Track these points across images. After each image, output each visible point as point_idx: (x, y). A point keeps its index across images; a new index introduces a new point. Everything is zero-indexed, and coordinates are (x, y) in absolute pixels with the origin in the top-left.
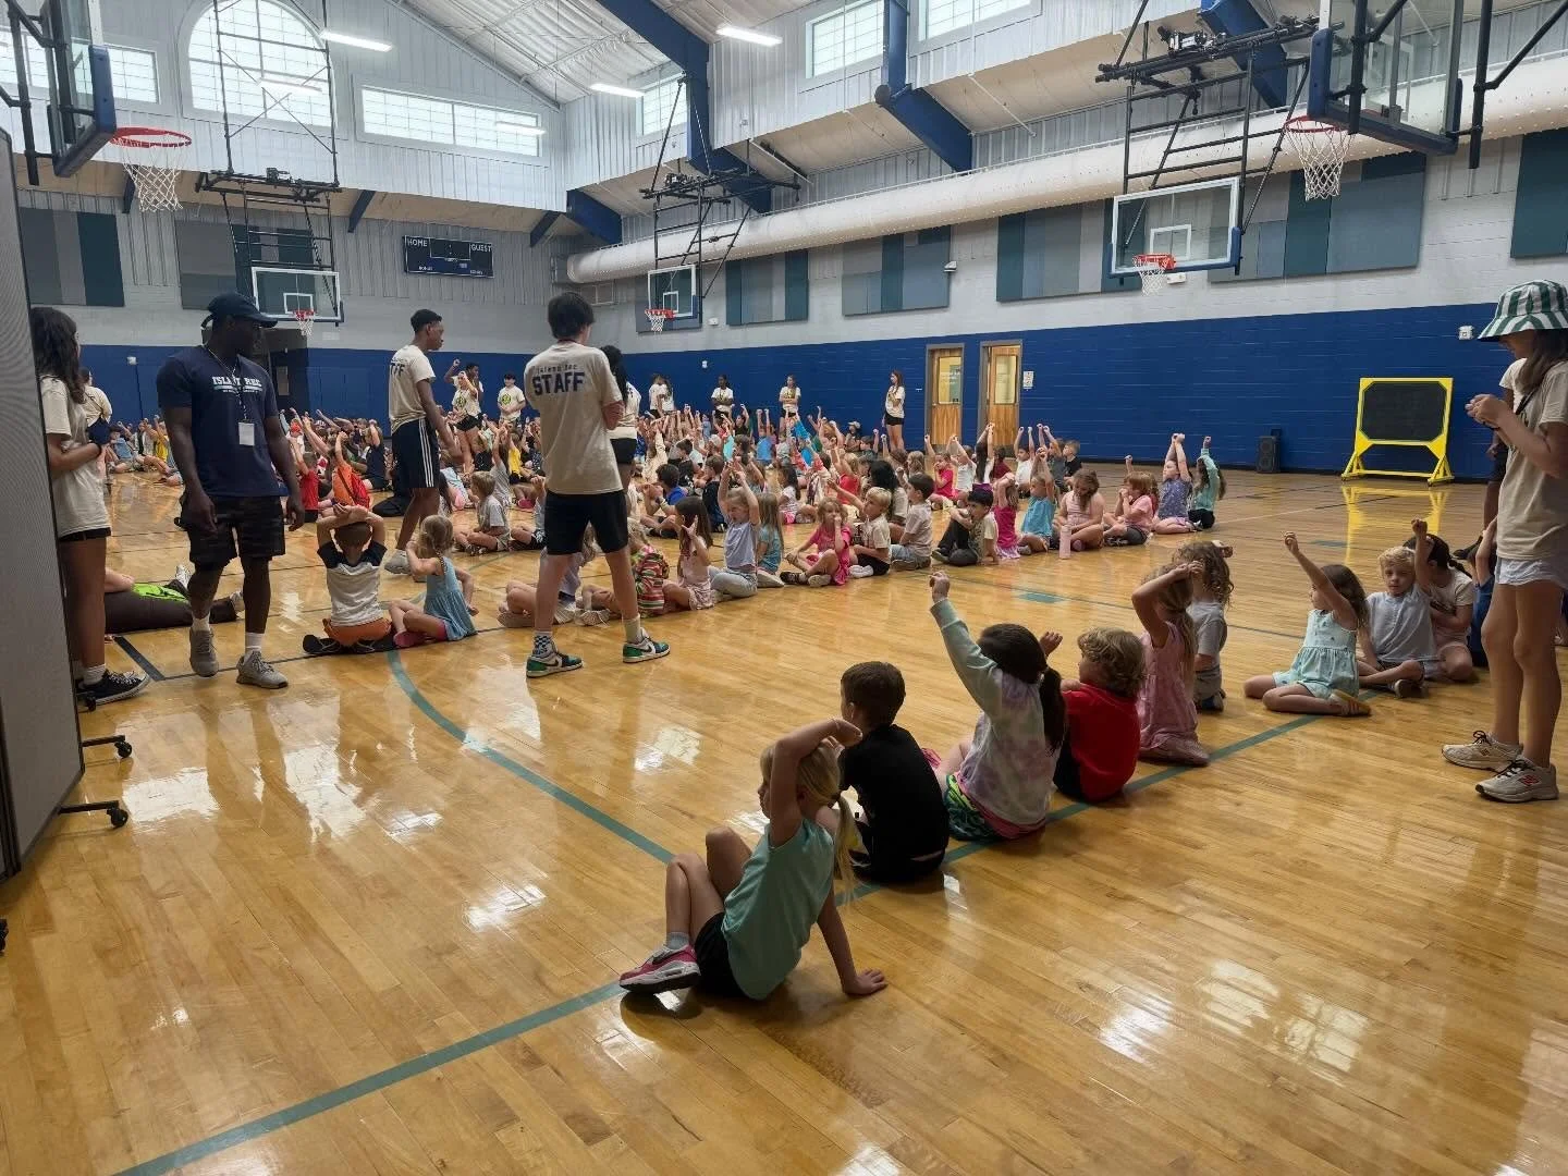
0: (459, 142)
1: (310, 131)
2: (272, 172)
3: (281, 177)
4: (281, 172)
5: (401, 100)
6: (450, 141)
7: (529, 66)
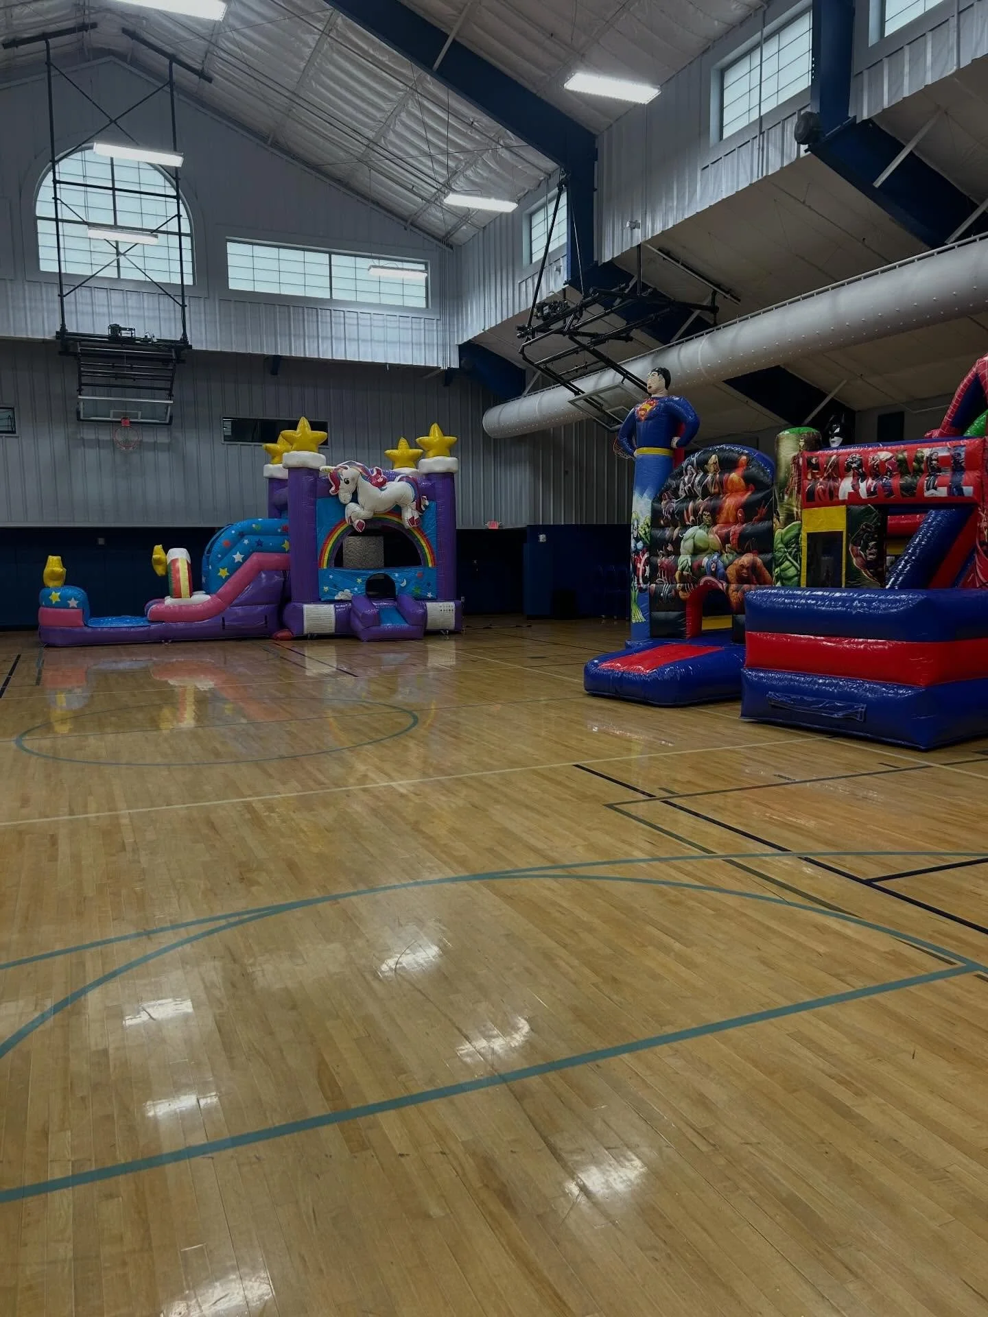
0: (337, 295)
1: (163, 289)
2: (115, 329)
3: (124, 334)
4: (125, 329)
5: (273, 252)
6: (324, 294)
7: (415, 203)
